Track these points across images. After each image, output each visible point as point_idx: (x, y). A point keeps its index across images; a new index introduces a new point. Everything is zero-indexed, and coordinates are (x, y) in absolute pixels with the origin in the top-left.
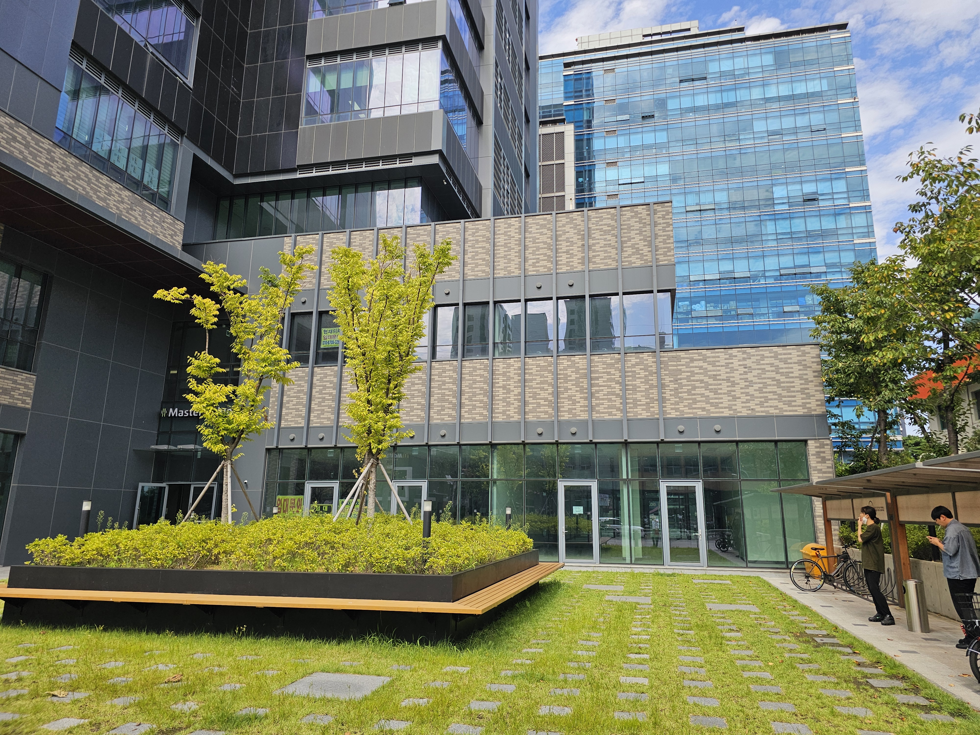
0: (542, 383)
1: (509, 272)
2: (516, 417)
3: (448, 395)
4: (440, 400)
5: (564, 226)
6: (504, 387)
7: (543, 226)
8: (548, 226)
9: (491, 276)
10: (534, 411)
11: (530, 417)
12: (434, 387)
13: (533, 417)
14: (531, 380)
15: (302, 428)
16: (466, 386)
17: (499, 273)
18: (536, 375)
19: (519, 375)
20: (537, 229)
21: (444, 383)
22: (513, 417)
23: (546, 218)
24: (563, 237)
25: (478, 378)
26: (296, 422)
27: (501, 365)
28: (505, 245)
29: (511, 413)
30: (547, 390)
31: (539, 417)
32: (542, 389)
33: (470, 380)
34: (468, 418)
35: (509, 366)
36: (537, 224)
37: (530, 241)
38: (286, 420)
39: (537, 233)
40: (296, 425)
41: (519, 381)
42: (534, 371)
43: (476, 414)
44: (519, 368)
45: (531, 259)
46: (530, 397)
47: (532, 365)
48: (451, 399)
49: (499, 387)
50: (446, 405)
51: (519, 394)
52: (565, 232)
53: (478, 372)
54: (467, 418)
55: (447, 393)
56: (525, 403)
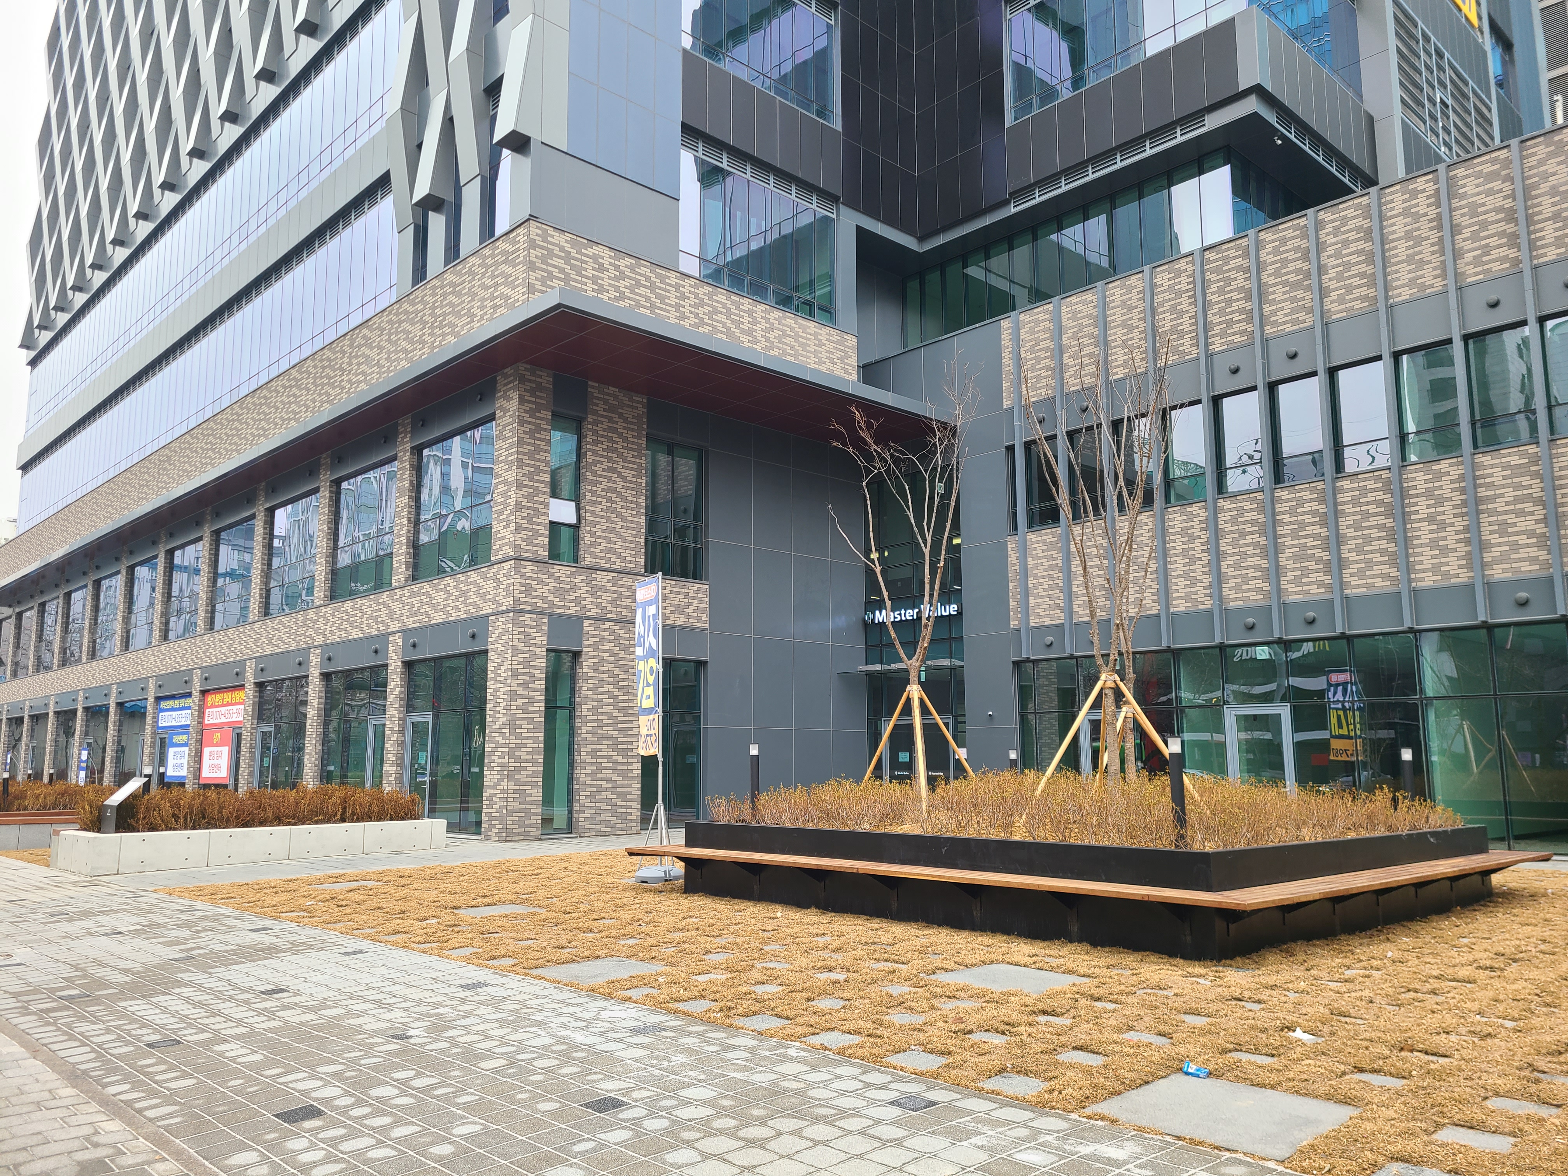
0: (1517, 500)
1: (1423, 287)
2: (1464, 577)
3: (1314, 547)
4: (1296, 558)
5: (1542, 162)
6: (1431, 519)
7: (1491, 177)
8: (1503, 173)
9: (1381, 305)
10: (1503, 559)
11: (1498, 573)
12: (1284, 536)
13: (1504, 571)
14: (1492, 499)
15: (1062, 625)
16: (1348, 527)
17: (1400, 295)
18: (1504, 486)
19: (1463, 491)
20: (1477, 186)
21: (1302, 525)
22: (1457, 576)
23: (1497, 159)
24: (1544, 188)
25: (1372, 509)
26: (1053, 617)
27: (1420, 477)
28: (1408, 236)
29: (1453, 569)
30: (1532, 513)
31: (1518, 571)
32: (1521, 513)
33: (1354, 514)
34: (1359, 586)
35: (1438, 476)
36: (1479, 175)
37: (1462, 215)
38: (1037, 616)
39: (1478, 194)
40: (1053, 622)
41: (1464, 503)
42: (1497, 479)
43: (1375, 576)
44: (1462, 478)
45: (1469, 251)
46: (1492, 532)
47: (1492, 466)
48: (1318, 553)
49: (1420, 520)
50: (1311, 565)
51: (1467, 529)
52: (1545, 177)
53: (1371, 497)
54: (1356, 586)
55: (1310, 542)
56: (1483, 546)
